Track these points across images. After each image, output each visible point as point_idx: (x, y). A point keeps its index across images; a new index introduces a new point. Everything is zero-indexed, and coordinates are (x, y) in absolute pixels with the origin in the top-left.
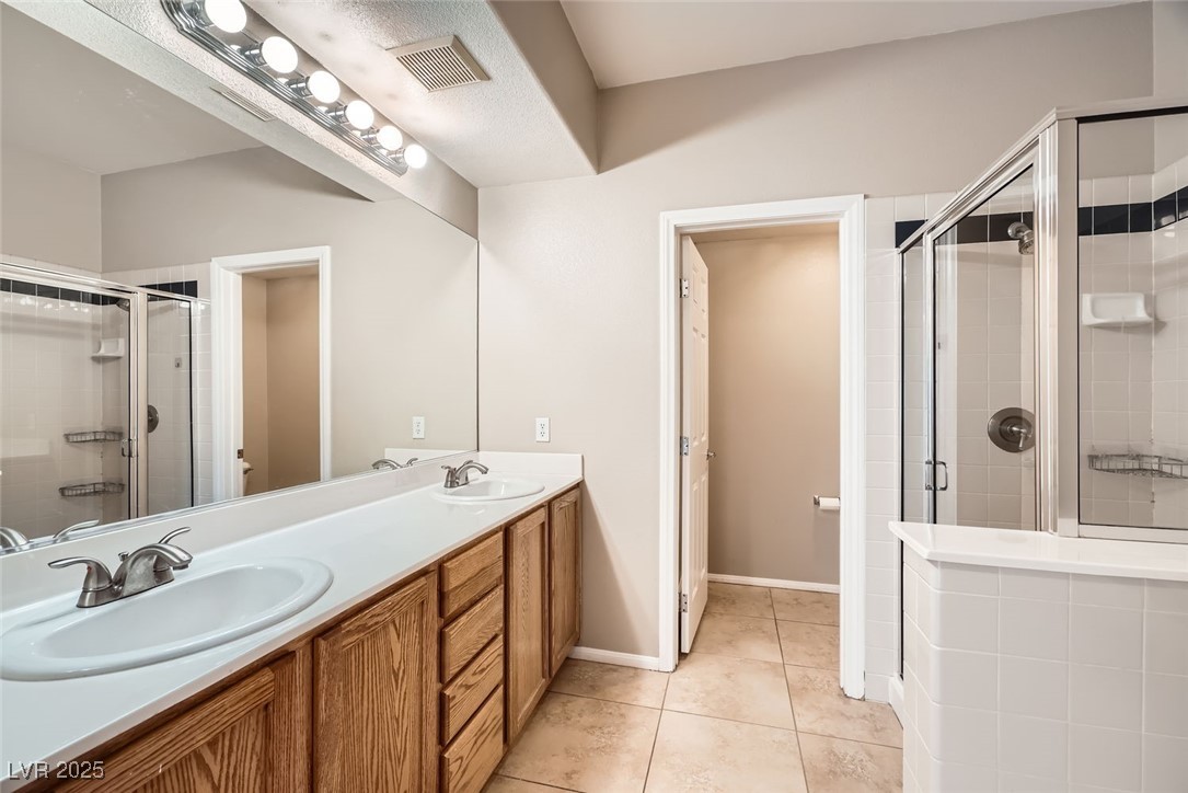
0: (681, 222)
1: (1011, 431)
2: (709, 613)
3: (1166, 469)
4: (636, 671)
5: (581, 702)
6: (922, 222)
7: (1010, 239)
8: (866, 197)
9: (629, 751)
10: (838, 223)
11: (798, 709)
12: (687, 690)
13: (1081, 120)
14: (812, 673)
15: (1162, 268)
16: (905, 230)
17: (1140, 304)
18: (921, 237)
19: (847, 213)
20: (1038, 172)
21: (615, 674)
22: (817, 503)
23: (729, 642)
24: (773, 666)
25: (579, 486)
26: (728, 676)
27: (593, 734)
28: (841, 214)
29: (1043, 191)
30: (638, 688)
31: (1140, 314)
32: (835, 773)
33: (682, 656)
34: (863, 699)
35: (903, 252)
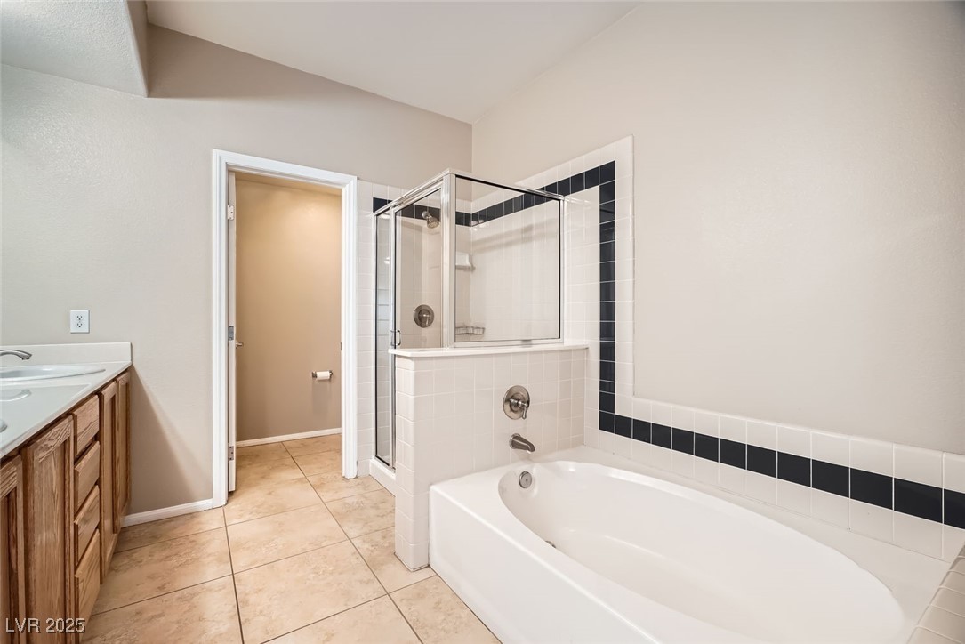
0: (231, 161)
1: (423, 317)
2: (241, 467)
3: (475, 332)
4: (192, 515)
5: (147, 549)
6: (390, 201)
7: (422, 218)
8: (358, 179)
9: (209, 555)
10: (341, 190)
11: (321, 494)
12: (241, 511)
13: (457, 176)
14: (325, 476)
15: (476, 243)
16: (379, 204)
17: (467, 258)
18: (388, 209)
19: (347, 186)
20: (443, 191)
21: (172, 523)
22: (314, 376)
23: (263, 477)
24: (300, 480)
25: (130, 370)
26: (270, 494)
27: (171, 560)
28: (344, 185)
29: (443, 199)
30: (199, 523)
31: (467, 263)
32: (350, 511)
33: (230, 494)
34: (356, 477)
35: (378, 215)
